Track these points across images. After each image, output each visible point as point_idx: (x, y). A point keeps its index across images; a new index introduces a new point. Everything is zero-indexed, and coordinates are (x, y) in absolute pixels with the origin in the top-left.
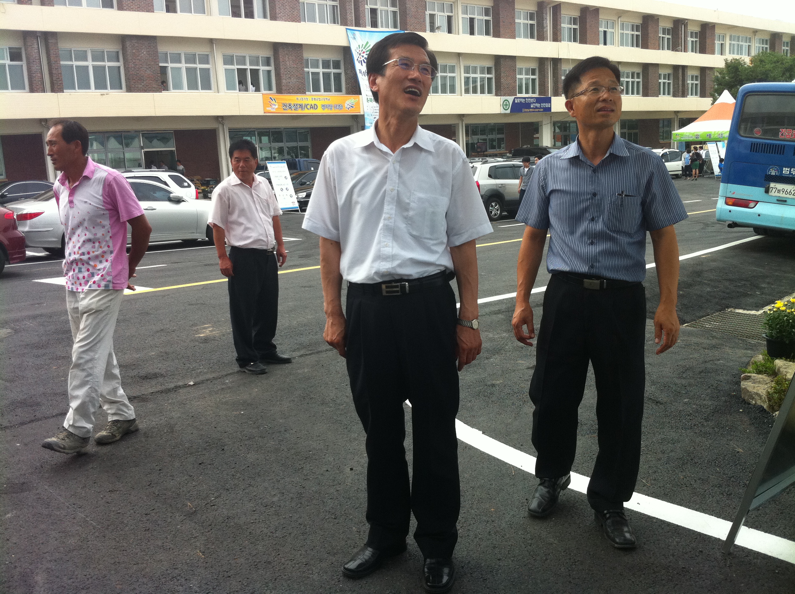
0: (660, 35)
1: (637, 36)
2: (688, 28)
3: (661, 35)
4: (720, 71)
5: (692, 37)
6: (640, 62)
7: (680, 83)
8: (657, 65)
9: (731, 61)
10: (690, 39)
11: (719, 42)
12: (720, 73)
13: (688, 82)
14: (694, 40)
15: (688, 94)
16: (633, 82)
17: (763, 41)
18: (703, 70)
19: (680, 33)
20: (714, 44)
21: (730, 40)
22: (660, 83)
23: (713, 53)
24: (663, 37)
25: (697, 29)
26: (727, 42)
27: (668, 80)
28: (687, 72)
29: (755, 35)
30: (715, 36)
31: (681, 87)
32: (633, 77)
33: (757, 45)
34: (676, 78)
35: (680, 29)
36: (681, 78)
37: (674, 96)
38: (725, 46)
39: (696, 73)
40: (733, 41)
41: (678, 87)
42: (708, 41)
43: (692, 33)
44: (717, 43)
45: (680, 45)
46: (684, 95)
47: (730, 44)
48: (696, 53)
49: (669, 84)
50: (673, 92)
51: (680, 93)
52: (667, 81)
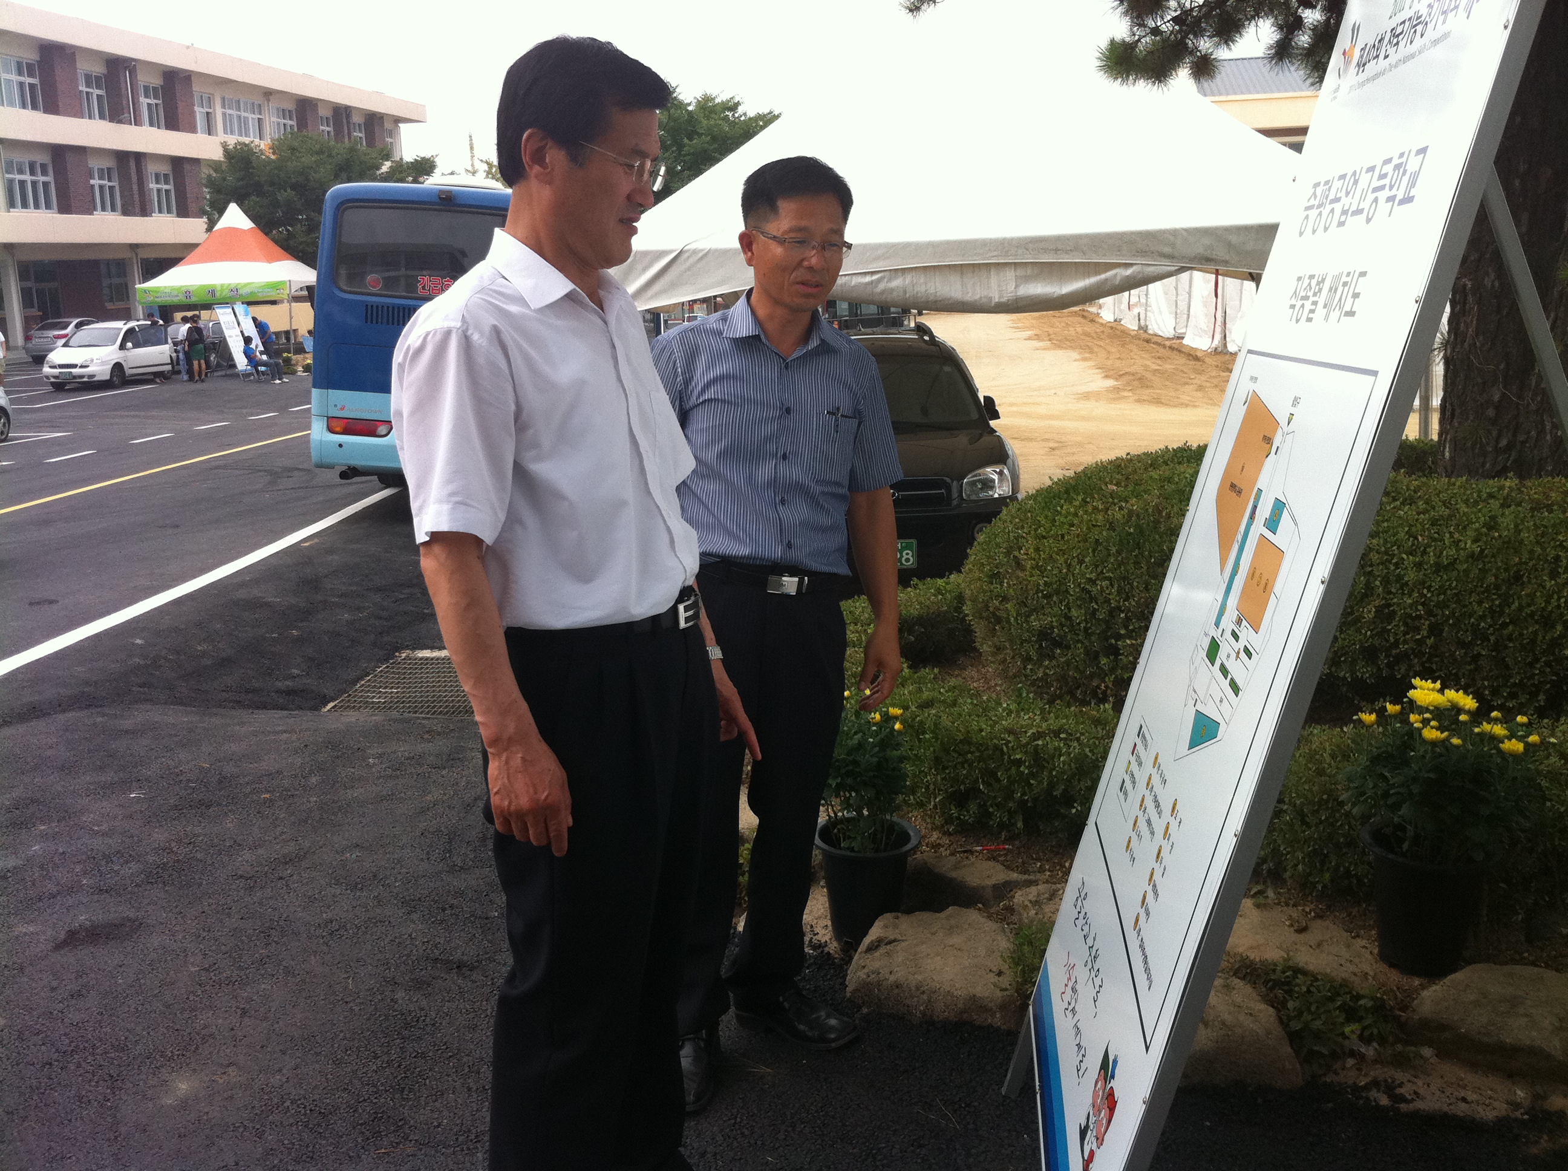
0: (81, 88)
1: (32, 86)
2: (139, 78)
3: (83, 88)
4: (215, 165)
5: (147, 96)
6: (45, 141)
7: (135, 187)
8: (81, 151)
9: (235, 148)
10: (144, 101)
11: (201, 110)
12: (216, 171)
13: (151, 186)
14: (153, 101)
15: (152, 212)
16: (34, 184)
17: (284, 113)
18: (178, 163)
19: (123, 85)
20: (192, 114)
21: (224, 107)
22: (93, 186)
23: (192, 129)
24: (87, 93)
25: (157, 81)
26: (219, 112)
27: (110, 180)
28: (146, 165)
29: (269, 100)
30: (192, 96)
31: (136, 196)
32: (32, 173)
33: (274, 119)
34: (124, 178)
35: (122, 79)
36: (134, 179)
37: (125, 213)
38: (215, 117)
39: (165, 169)
40: (229, 108)
41: (132, 195)
42: (181, 106)
43: (146, 88)
44: (199, 112)
45: (126, 111)
46: (145, 212)
47: (224, 114)
48: (159, 128)
49: (111, 188)
50: (123, 206)
51: (137, 209)
52: (105, 182)
